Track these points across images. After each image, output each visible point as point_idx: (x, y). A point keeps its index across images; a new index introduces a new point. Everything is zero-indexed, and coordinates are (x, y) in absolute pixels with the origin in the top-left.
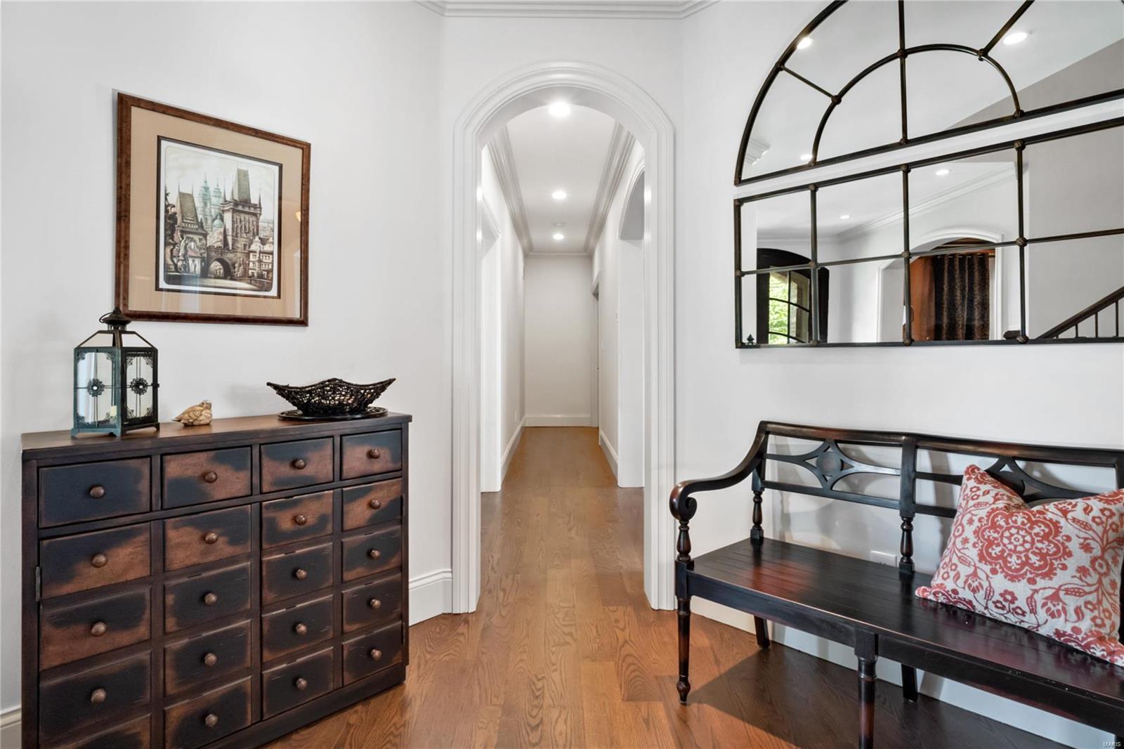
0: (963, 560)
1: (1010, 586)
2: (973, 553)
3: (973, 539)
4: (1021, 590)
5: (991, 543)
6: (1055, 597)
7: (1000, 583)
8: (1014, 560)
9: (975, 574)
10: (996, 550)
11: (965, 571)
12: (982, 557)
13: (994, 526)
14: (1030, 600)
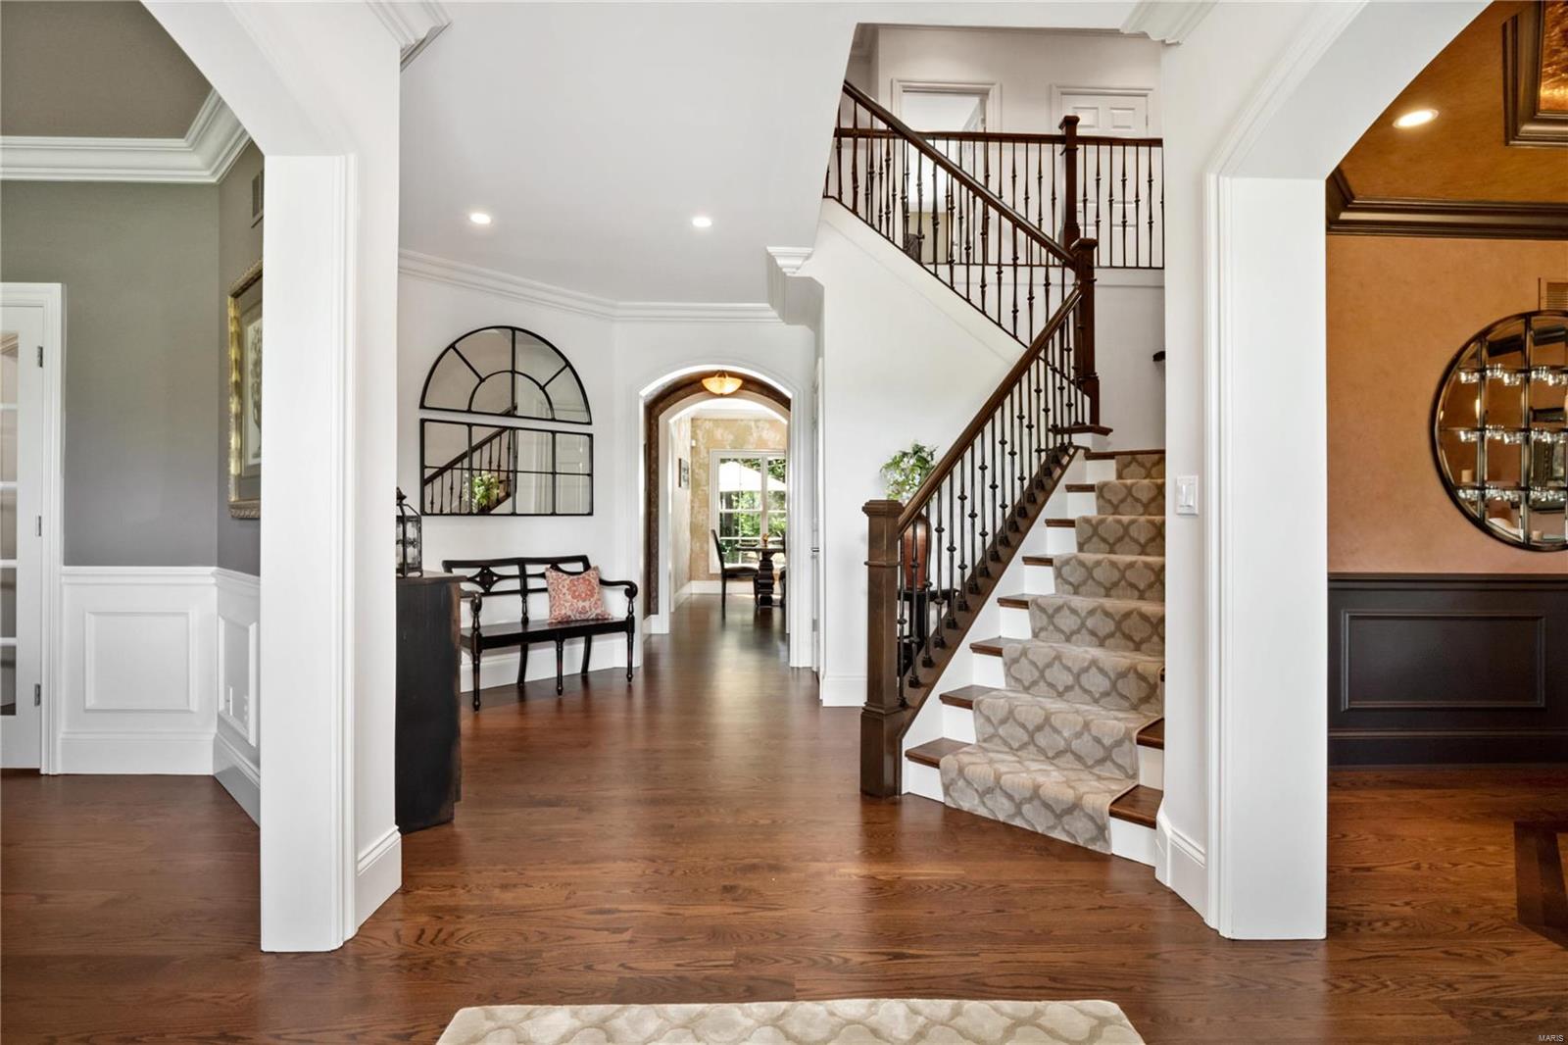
0: (567, 601)
1: (584, 604)
2: (570, 597)
3: (567, 592)
4: (587, 604)
5: (575, 591)
6: (596, 603)
7: (581, 604)
8: (583, 595)
9: (572, 605)
10: (577, 594)
11: (568, 604)
12: (573, 597)
13: (574, 585)
14: (590, 607)
